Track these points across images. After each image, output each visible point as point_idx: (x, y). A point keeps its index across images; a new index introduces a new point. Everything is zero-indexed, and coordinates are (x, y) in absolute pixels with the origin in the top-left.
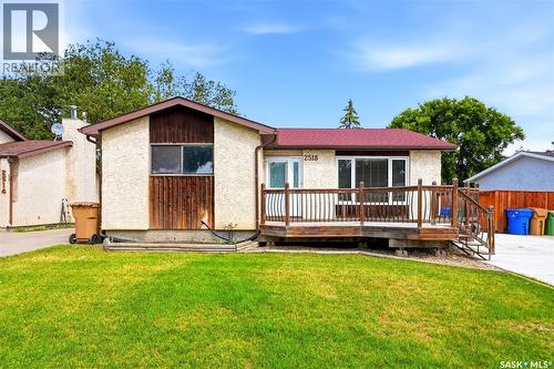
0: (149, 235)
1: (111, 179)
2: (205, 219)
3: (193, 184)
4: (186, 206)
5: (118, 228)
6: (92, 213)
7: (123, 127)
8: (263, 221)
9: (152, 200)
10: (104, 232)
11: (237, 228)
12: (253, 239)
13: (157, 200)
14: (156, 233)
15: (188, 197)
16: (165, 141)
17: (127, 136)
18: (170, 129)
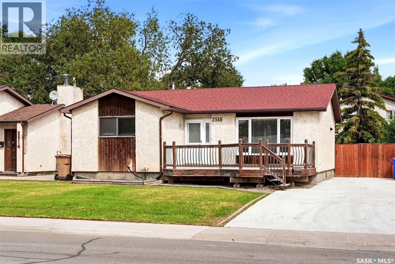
0: (99, 175)
1: (76, 140)
2: (131, 165)
3: (124, 142)
4: (120, 156)
5: (81, 170)
6: (67, 161)
7: (83, 108)
8: (165, 166)
9: (100, 152)
10: (73, 173)
11: (149, 171)
12: (158, 179)
13: (102, 153)
14: (102, 174)
15: (121, 151)
16: (107, 115)
17: (86, 112)
18: (110, 108)
